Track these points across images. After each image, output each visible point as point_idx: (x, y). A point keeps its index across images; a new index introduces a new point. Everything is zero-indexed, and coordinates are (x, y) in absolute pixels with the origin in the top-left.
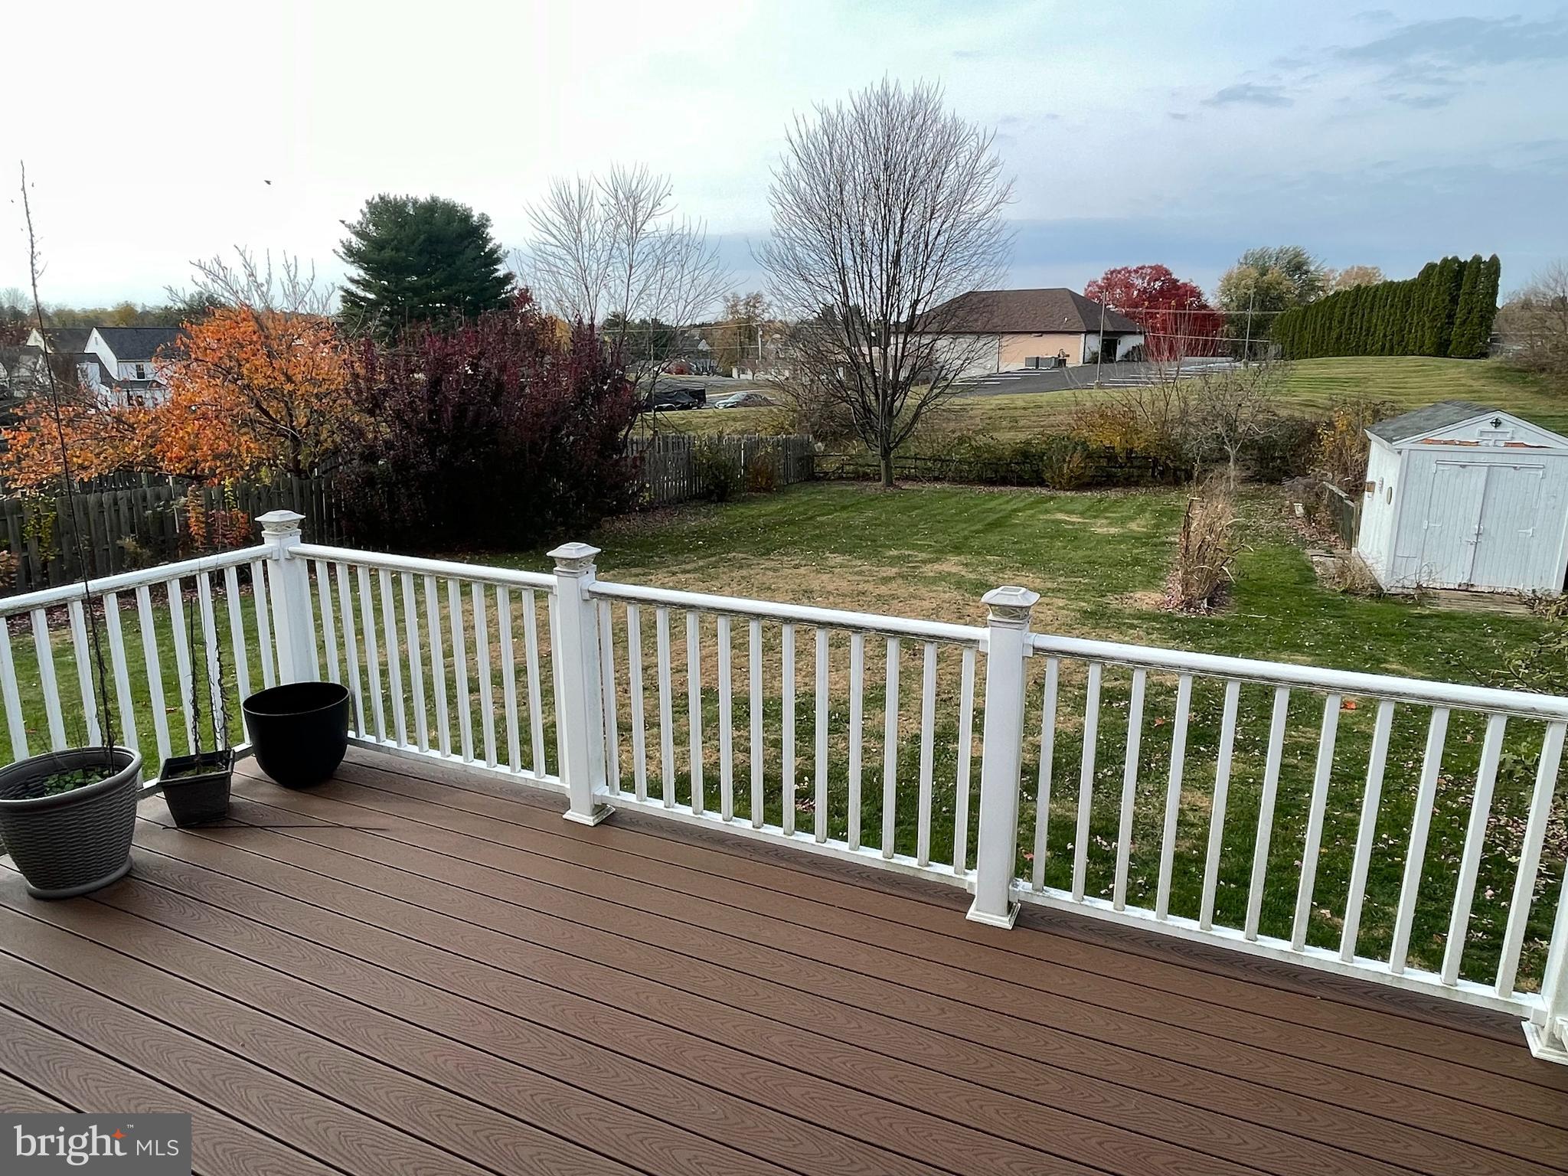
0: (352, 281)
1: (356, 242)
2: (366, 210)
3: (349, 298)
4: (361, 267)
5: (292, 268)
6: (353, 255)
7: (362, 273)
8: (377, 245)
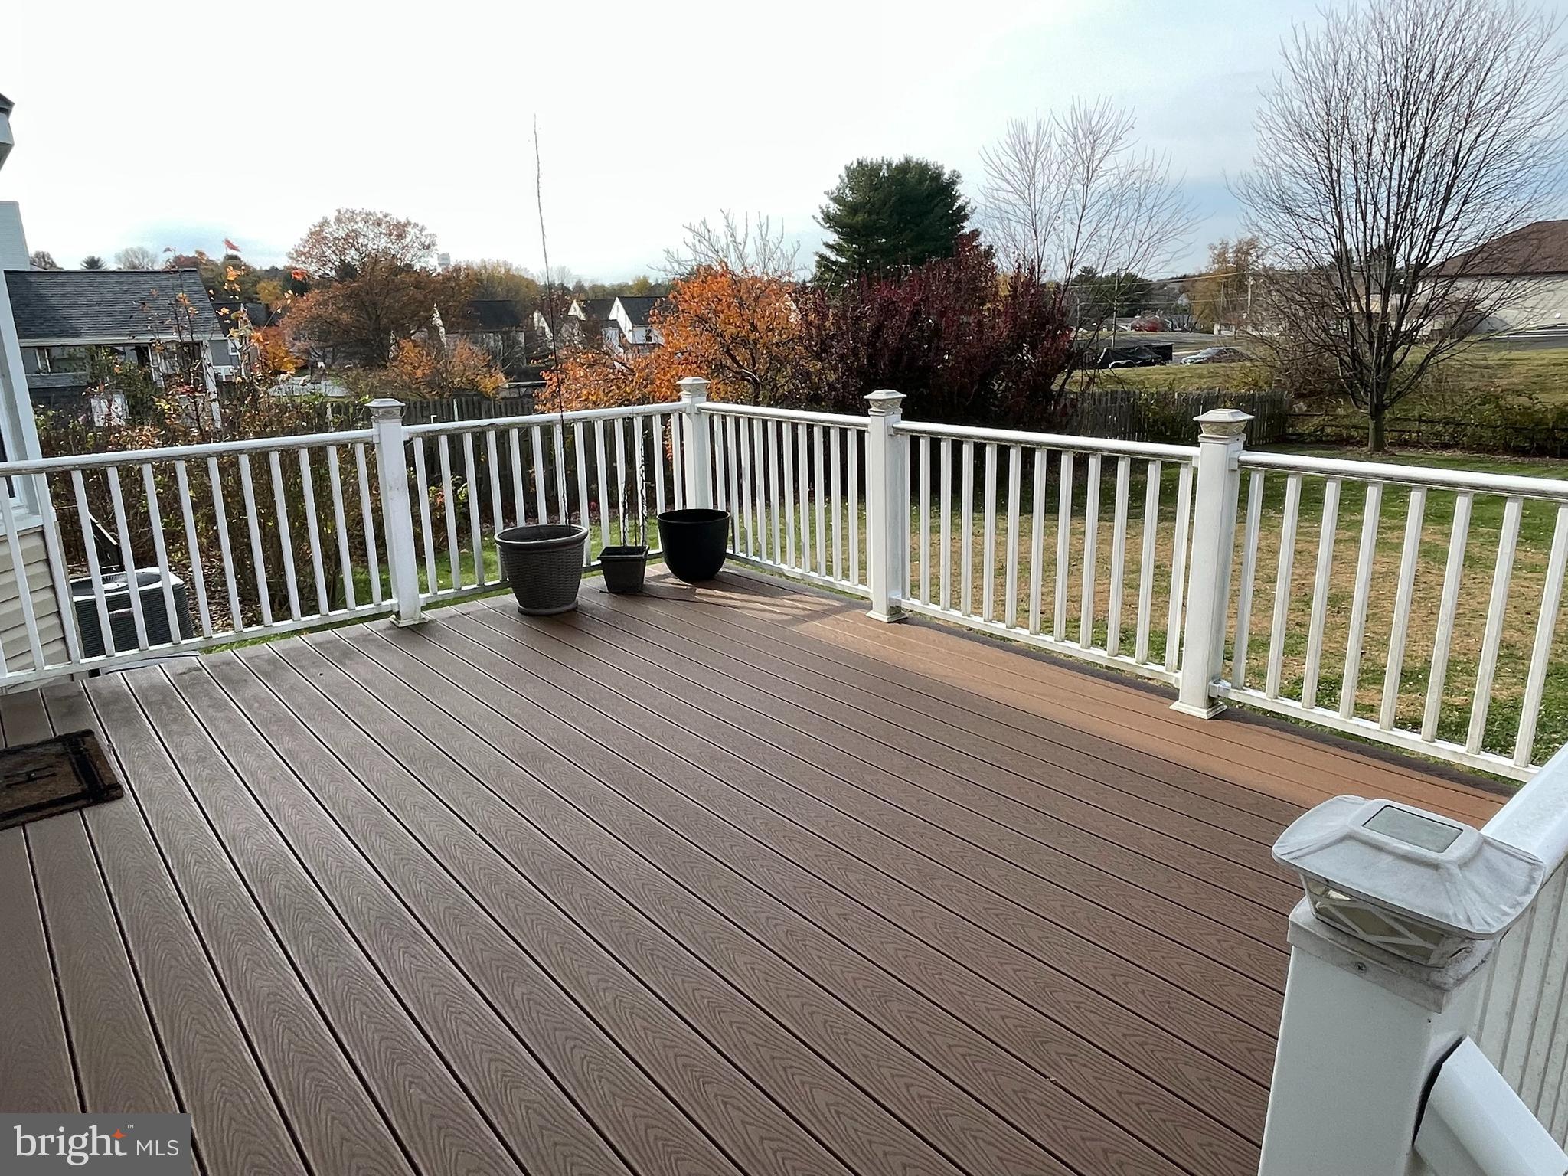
0: (828, 246)
1: (834, 208)
2: (844, 175)
3: (824, 263)
4: (836, 231)
5: (764, 228)
6: (829, 219)
7: (835, 236)
8: (852, 209)
